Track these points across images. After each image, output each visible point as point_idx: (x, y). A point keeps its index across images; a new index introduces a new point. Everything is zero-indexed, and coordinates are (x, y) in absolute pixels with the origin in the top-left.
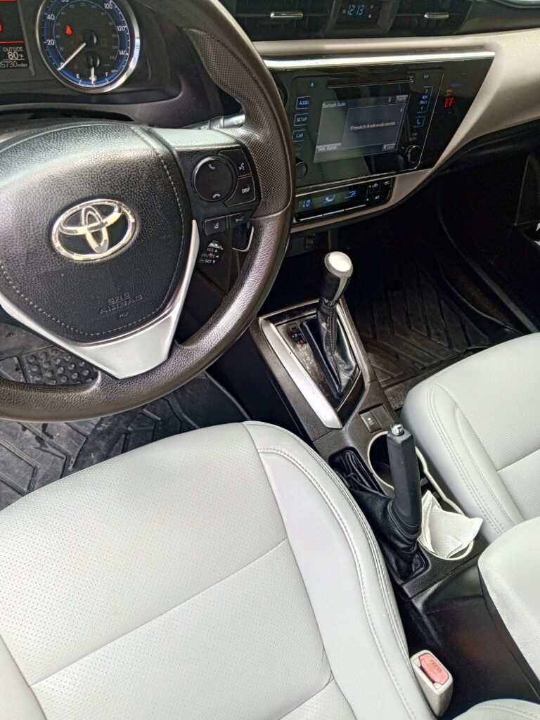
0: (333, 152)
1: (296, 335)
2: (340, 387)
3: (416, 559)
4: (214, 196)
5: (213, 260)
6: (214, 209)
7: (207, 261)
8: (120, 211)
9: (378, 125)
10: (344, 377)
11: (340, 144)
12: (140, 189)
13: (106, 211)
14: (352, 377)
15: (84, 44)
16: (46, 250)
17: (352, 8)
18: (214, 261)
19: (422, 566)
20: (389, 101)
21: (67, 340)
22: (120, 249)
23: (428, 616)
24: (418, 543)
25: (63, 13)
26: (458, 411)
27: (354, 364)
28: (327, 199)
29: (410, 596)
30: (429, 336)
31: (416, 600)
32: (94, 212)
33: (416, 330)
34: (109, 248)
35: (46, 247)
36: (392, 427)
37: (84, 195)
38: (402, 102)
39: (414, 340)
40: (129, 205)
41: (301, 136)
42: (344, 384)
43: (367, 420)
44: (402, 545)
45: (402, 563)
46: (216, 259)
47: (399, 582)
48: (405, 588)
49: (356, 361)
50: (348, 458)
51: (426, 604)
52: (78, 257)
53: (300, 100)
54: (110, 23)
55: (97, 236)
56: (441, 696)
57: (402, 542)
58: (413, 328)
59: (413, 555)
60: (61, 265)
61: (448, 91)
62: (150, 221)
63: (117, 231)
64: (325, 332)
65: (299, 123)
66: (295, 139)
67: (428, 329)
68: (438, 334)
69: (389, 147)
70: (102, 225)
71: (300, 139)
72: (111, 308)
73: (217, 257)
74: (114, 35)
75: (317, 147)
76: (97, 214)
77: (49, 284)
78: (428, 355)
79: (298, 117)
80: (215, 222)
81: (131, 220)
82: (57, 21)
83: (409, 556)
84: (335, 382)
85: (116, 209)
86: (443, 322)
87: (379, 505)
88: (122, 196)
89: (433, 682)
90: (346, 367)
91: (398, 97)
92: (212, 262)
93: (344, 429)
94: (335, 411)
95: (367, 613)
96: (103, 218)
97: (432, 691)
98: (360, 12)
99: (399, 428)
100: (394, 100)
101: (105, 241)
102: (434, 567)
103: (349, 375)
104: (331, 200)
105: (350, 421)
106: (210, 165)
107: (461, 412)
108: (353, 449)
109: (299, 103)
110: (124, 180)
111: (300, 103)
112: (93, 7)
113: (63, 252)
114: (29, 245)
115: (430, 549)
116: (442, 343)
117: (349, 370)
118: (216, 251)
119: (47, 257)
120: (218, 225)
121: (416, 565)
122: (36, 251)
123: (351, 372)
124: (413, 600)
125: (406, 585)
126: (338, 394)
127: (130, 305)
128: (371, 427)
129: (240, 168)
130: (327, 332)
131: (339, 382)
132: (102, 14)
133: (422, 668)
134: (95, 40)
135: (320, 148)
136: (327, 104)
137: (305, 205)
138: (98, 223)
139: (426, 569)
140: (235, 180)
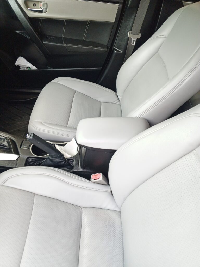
2: (7, 147)
3: (71, 163)
10: (5, 143)
14: (7, 141)
19: (73, 162)
23: (85, 169)
24: (66, 158)
26: (43, 123)
27: (3, 138)
29: (77, 170)
30: (21, 118)
31: (79, 169)
33: (16, 119)
36: (26, 137)
39: (19, 122)
42: (7, 145)
43: (24, 147)
44: (63, 163)
45: (69, 167)
47: (72, 171)
48: (75, 170)
49: (3, 136)
50: (30, 161)
51: (82, 167)
56: (103, 179)
57: (62, 162)
58: (15, 120)
59: (68, 162)
67: (19, 116)
68: (23, 115)
78: (26, 122)
83: (68, 163)
84: (4, 147)
86: (21, 111)
87: (48, 161)
89: (99, 179)
90: (3, 140)
93: (20, 156)
94: (13, 154)
95: (72, 184)
97: (100, 180)
99: (28, 135)
102: (75, 159)
103: (6, 141)
105: (20, 152)
107: (44, 122)
108: (28, 158)
115: (70, 156)
116: (27, 116)
117: (4, 140)
121: (72, 164)
123: (5, 140)
124: (79, 170)
125: (74, 169)
126: (8, 149)
128: (27, 148)
131: (5, 146)
133: (94, 180)
139: (74, 161)
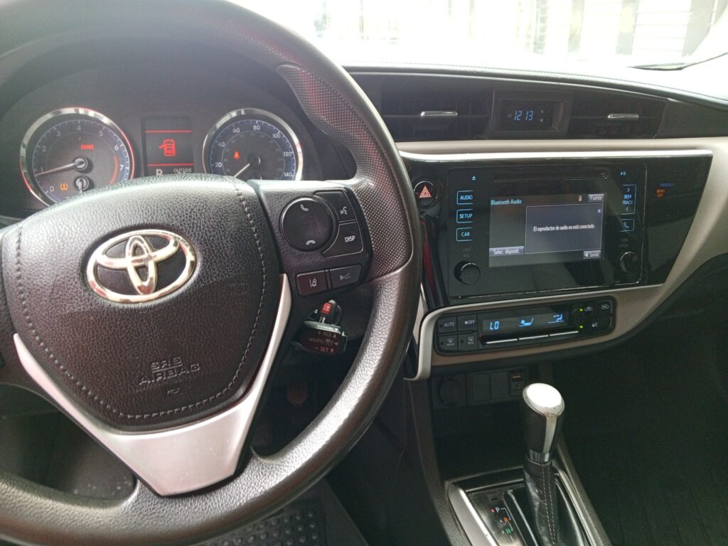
0: (513, 256)
1: (497, 509)
4: (308, 243)
5: (330, 348)
6: (308, 260)
7: (323, 349)
8: (176, 244)
9: (570, 228)
11: (522, 247)
12: (205, 222)
13: (159, 243)
15: (249, 165)
16: (76, 283)
17: (518, 114)
18: (332, 350)
20: (580, 200)
21: (96, 420)
22: (171, 292)
25: (233, 141)
28: (523, 322)
32: (142, 242)
34: (156, 290)
35: (76, 280)
37: (133, 223)
38: (597, 202)
40: (187, 238)
41: (468, 234)
46: (334, 347)
52: (114, 297)
53: (461, 194)
54: (277, 150)
55: (142, 271)
60: (91, 305)
61: (658, 191)
62: (215, 262)
63: (169, 269)
64: (537, 504)
65: (462, 220)
66: (460, 237)
69: (592, 254)
70: (150, 258)
71: (466, 238)
72: (156, 377)
73: (337, 344)
74: (280, 160)
75: (491, 249)
76: (145, 245)
77: (75, 329)
79: (460, 213)
80: (312, 277)
81: (190, 257)
82: (227, 148)
85: (172, 242)
88: (181, 227)
91: (591, 196)
92: (330, 350)
96: (153, 251)
98: (529, 118)
100: (586, 199)
101: (151, 279)
104: (528, 324)
106: (302, 206)
109: (459, 197)
110: (186, 210)
111: (462, 198)
112: (262, 136)
113: (97, 287)
114: (57, 276)
118: (335, 336)
119: (76, 292)
120: (315, 281)
122: (63, 283)
127: (181, 377)
129: (342, 212)
130: (541, 504)
132: (271, 142)
134: (260, 161)
135: (496, 251)
136: (496, 201)
137: (493, 326)
138: (145, 256)
140: (335, 226)
